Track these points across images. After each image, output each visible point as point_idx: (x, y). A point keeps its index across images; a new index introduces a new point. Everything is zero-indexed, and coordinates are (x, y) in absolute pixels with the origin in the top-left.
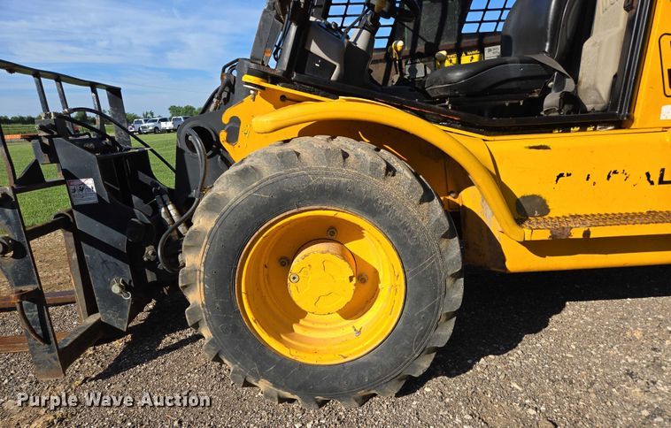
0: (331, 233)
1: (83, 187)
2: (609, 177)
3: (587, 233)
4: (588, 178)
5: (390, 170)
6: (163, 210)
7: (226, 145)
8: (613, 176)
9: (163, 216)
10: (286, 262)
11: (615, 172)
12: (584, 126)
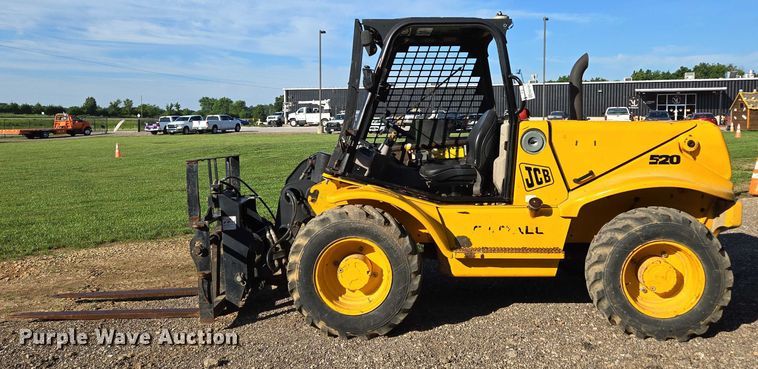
0: (361, 250)
1: (230, 221)
2: (500, 229)
3: (482, 256)
4: (490, 229)
5: (387, 222)
6: (268, 235)
7: (310, 203)
10: (337, 264)
11: (503, 227)
12: (490, 204)
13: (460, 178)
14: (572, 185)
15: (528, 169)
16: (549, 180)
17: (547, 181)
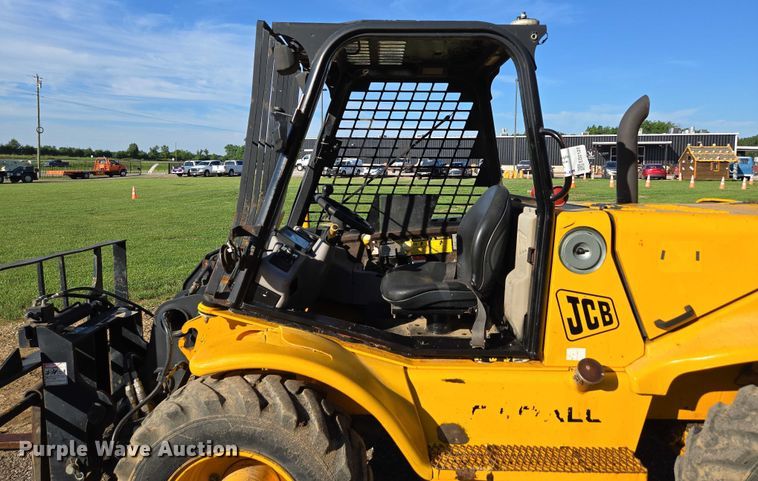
1: (56, 370)
2: (520, 412)
3: (490, 476)
4: (501, 412)
6: (128, 388)
7: (184, 350)
8: (524, 411)
9: (128, 394)
11: (526, 408)
12: (501, 358)
13: (448, 305)
14: (652, 331)
15: (573, 301)
16: (611, 322)
17: (606, 323)
